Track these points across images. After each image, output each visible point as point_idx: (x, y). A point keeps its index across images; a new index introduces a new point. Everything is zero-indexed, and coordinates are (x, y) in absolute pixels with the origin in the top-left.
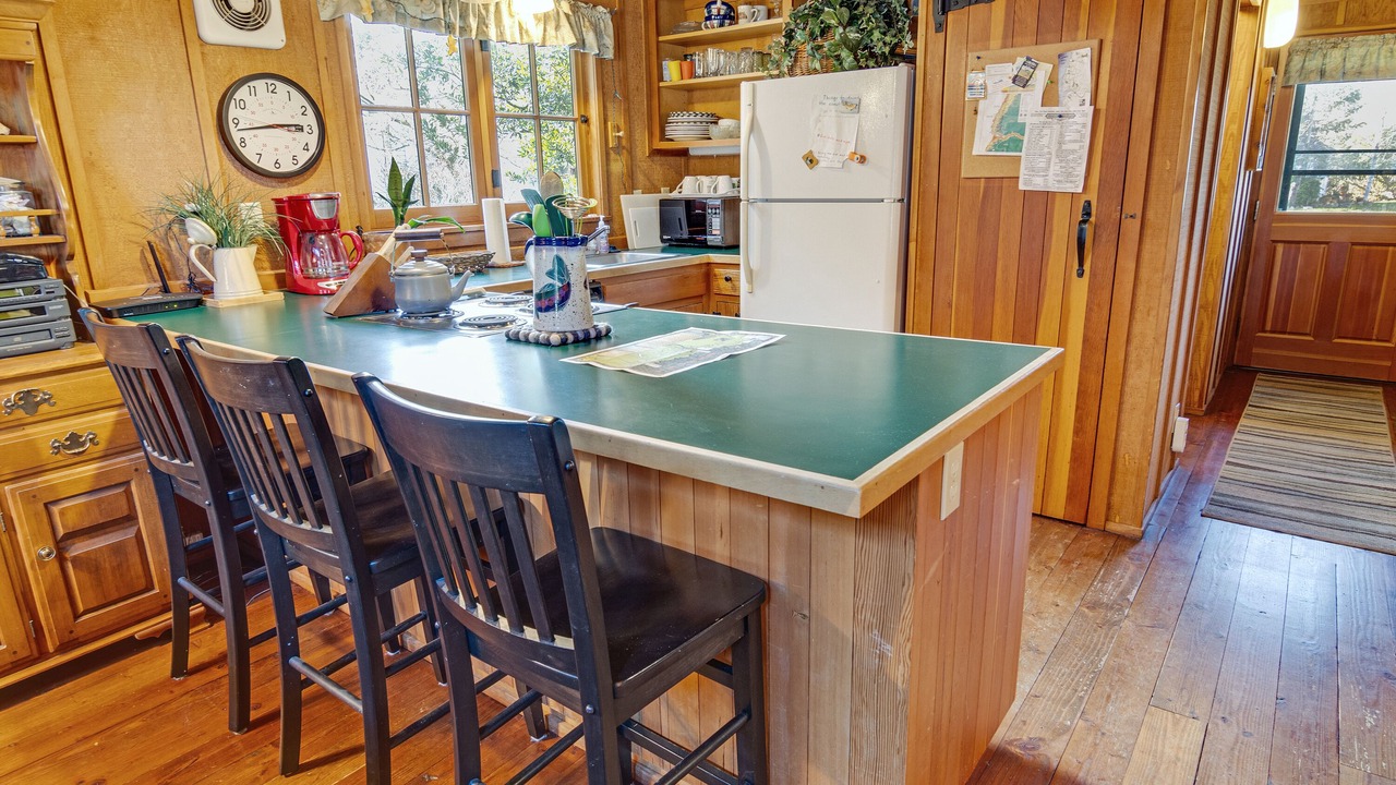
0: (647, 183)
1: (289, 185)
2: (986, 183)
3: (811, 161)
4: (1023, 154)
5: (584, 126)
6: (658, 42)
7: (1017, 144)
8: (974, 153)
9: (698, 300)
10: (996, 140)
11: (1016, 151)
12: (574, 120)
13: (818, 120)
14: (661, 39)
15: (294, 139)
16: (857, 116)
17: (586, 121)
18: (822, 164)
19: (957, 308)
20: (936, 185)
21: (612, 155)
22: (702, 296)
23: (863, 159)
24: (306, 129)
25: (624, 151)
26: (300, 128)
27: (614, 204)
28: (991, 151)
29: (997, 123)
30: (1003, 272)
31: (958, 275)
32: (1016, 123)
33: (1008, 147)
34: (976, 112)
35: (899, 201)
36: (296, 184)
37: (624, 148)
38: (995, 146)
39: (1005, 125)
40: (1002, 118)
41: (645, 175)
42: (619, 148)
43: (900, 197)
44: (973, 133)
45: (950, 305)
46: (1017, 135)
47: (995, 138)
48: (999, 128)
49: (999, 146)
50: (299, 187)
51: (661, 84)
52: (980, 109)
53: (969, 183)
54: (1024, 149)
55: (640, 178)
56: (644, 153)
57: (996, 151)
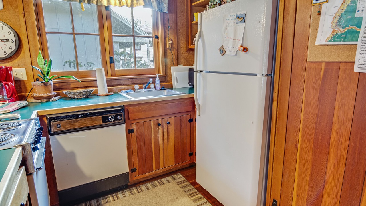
0: (186, 62)
1: (5, 63)
2: (326, 65)
3: (223, 51)
4: (359, 43)
5: (156, 40)
6: (191, 6)
7: (354, 35)
8: (317, 43)
9: (189, 113)
10: (335, 33)
11: (352, 41)
12: (152, 37)
13: (226, 29)
14: (193, 4)
15: (5, 45)
16: (244, 24)
17: (157, 37)
18: (227, 53)
19: (301, 150)
20: (290, 66)
21: (168, 51)
22: (190, 111)
23: (245, 50)
24: (11, 41)
25: (174, 49)
26: (8, 40)
27: (168, 70)
28: (330, 41)
29: (336, 19)
30: (337, 133)
31: (303, 128)
32: (354, 18)
33: (345, 38)
34: (319, 13)
35: (266, 75)
36: (8, 62)
37: (174, 48)
38: (334, 37)
39: (343, 21)
40: (341, 16)
41: (185, 59)
42: (171, 49)
43: (266, 73)
44: (317, 29)
45: (297, 147)
46: (354, 28)
47: (334, 31)
48: (338, 24)
49: (337, 37)
50: (9, 63)
51: (192, 23)
52: (323, 11)
53: (314, 65)
54: (360, 39)
55: (182, 60)
56: (184, 50)
57: (334, 41)
